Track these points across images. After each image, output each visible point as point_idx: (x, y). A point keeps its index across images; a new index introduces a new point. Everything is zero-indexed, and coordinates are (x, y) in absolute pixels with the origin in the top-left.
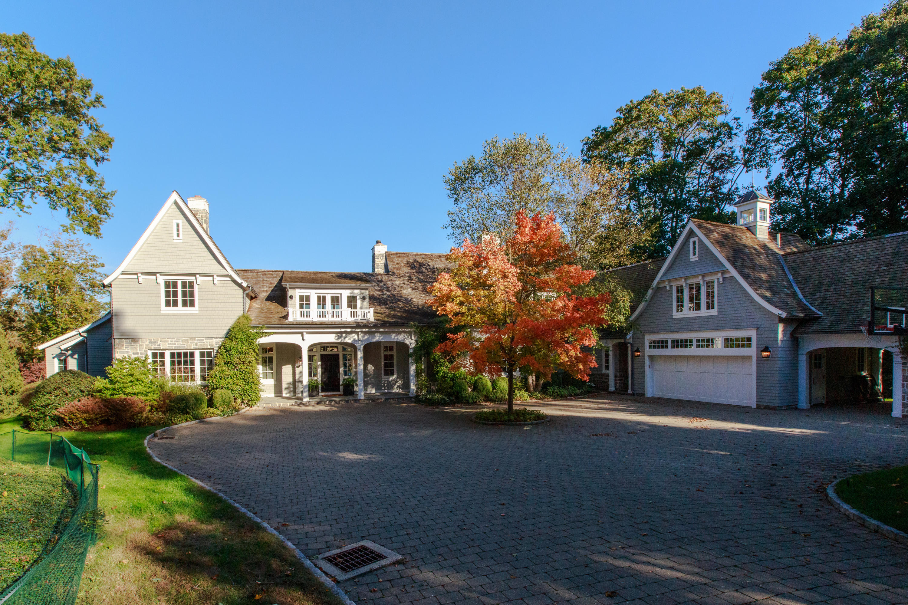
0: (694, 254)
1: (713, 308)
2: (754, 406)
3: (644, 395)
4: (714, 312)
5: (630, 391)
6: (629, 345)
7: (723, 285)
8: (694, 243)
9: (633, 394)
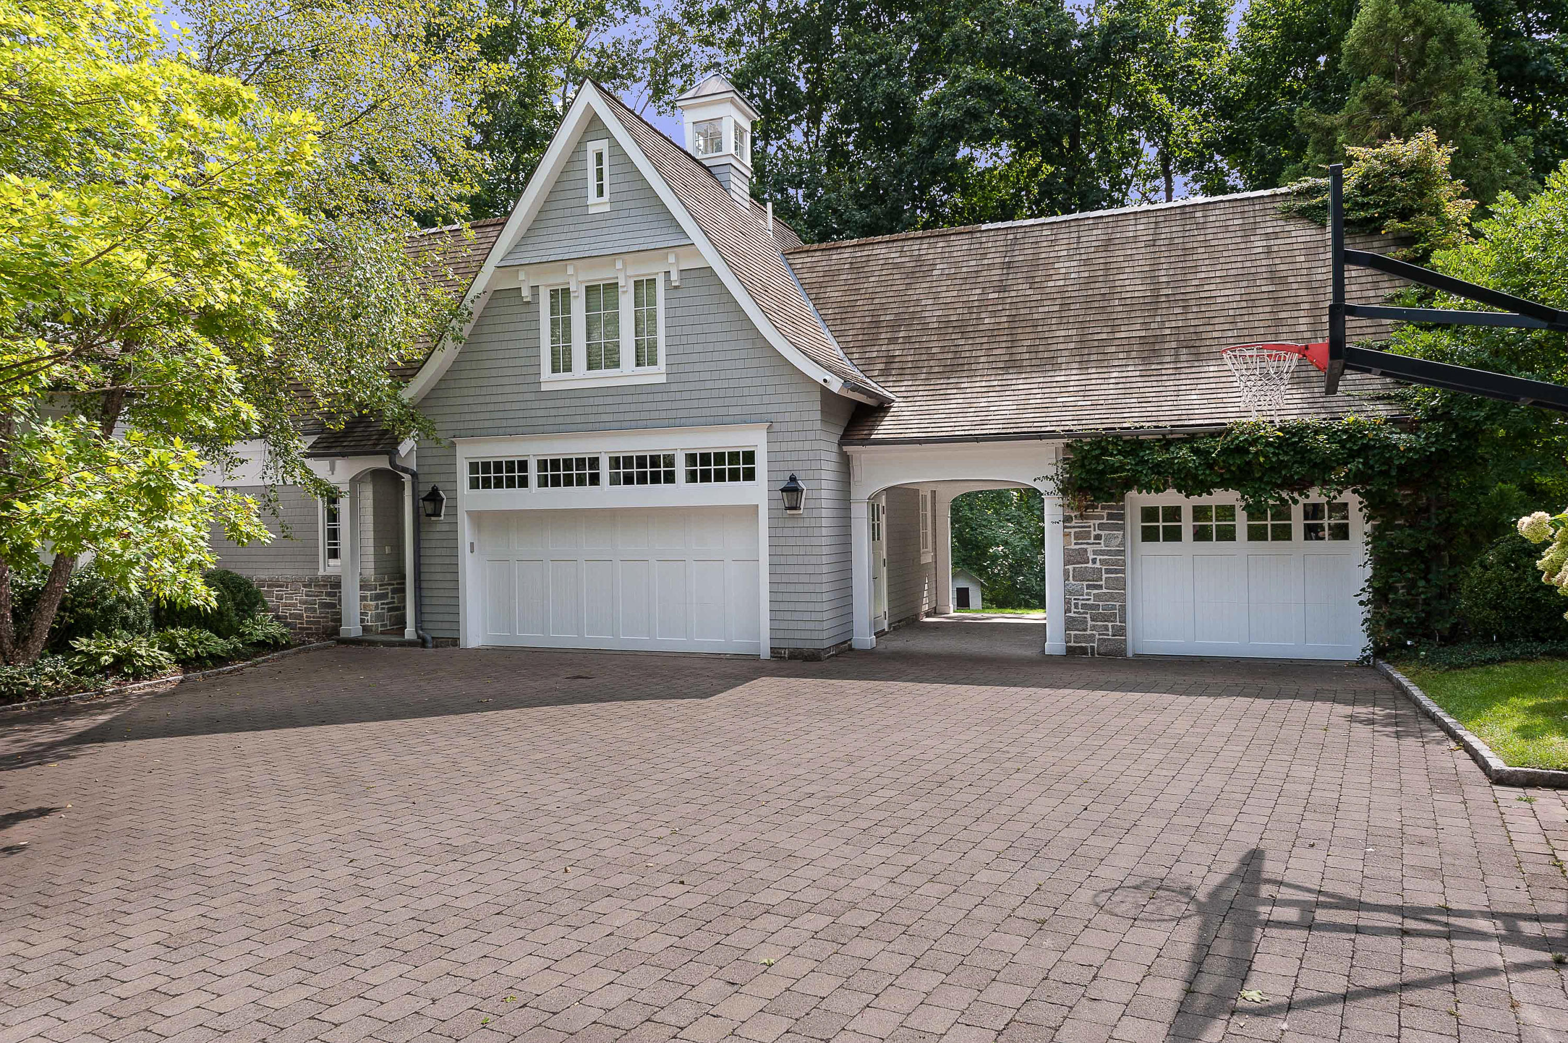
0: (600, 193)
1: (653, 362)
2: (765, 653)
3: (455, 642)
4: (656, 374)
5: (410, 632)
6: (407, 478)
7: (678, 293)
8: (599, 156)
9: (422, 642)
